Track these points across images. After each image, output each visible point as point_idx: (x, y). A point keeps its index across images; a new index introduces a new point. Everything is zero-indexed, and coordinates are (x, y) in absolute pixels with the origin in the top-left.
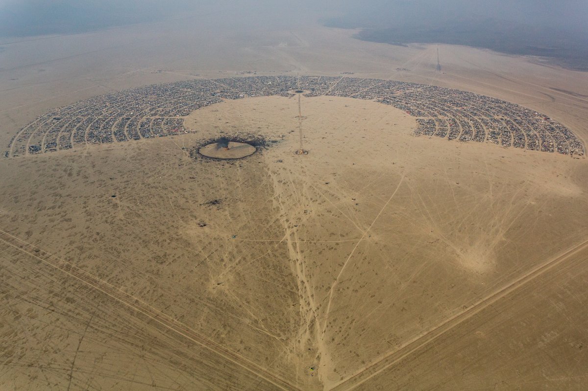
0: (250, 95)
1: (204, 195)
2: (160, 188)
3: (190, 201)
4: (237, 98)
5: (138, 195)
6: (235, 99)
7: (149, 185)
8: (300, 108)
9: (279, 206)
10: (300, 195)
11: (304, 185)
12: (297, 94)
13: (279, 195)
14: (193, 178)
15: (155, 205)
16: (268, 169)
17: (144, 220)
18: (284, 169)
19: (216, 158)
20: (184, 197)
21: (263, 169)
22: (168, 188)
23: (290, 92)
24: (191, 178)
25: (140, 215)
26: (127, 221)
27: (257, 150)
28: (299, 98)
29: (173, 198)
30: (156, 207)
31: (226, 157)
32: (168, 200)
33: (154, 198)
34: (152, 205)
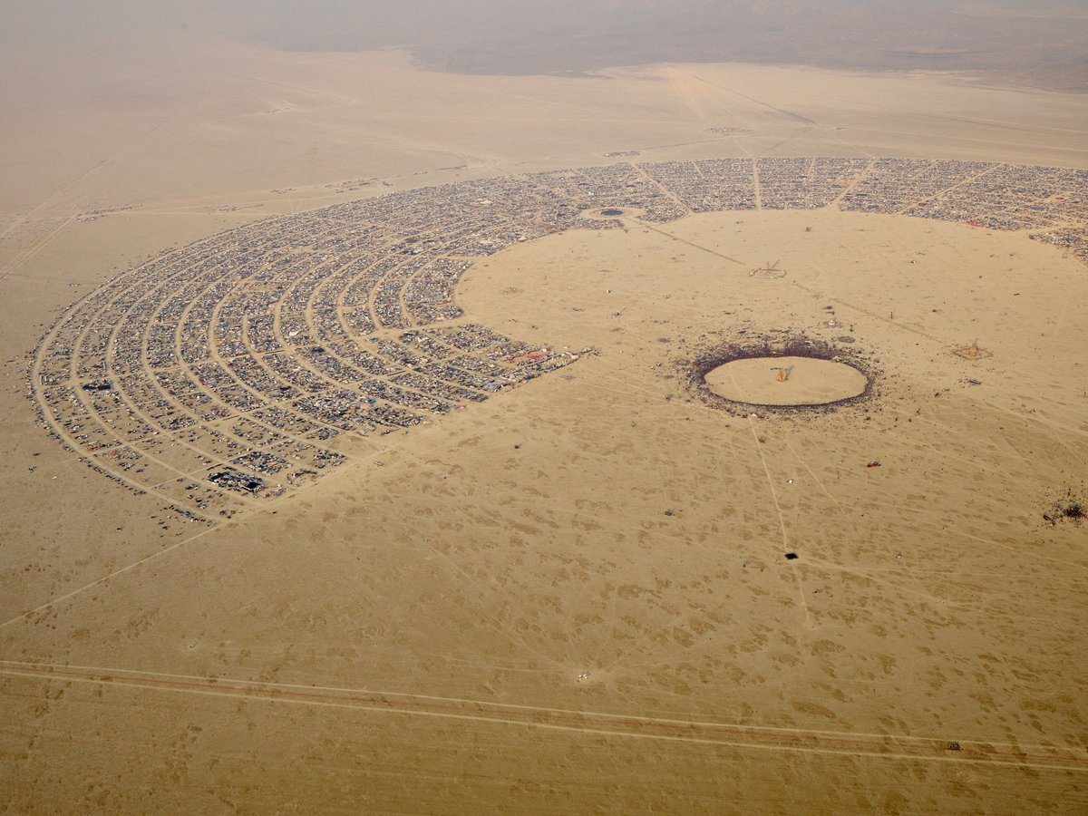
1: (1001, 500)
2: (858, 510)
3: (1008, 522)
4: (487, 250)
5: (846, 539)
7: (807, 506)
12: (623, 220)
14: (876, 464)
15: (945, 550)
16: (989, 405)
17: (1014, 594)
18: (1024, 398)
19: (812, 406)
20: (966, 516)
21: (981, 409)
22: (874, 502)
23: (586, 214)
24: (869, 466)
25: (976, 586)
26: (978, 608)
27: (854, 366)
28: (648, 227)
29: (947, 523)
30: (961, 555)
31: (821, 397)
32: (949, 532)
33: (901, 535)
34: (937, 553)
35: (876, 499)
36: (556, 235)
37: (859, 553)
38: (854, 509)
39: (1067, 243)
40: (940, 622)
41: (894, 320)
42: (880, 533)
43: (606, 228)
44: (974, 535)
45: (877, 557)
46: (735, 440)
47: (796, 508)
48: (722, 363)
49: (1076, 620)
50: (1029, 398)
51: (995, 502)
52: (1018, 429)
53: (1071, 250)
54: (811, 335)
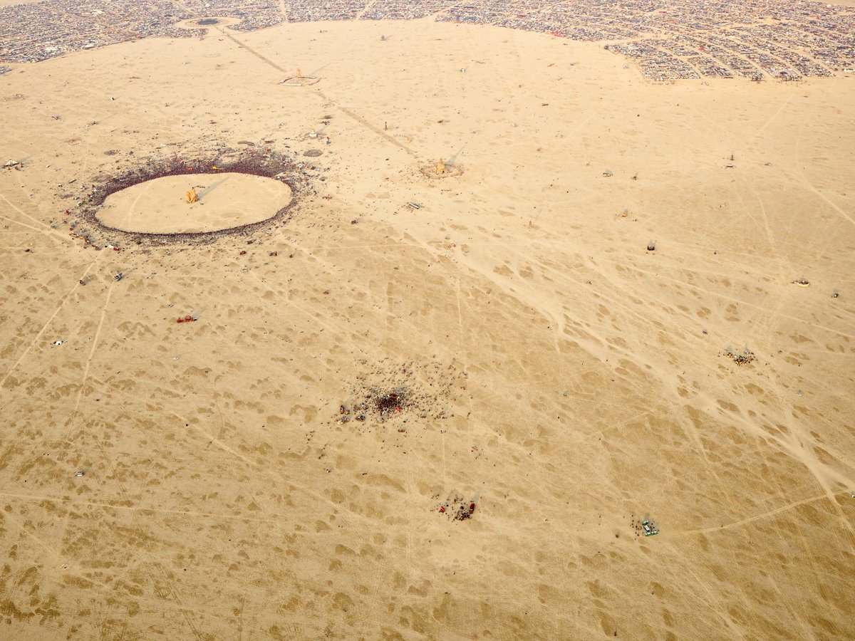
0: (76, 45)
1: (307, 378)
2: (102, 390)
3: (286, 416)
4: (43, 57)
5: (39, 439)
6: (40, 60)
7: (41, 383)
8: (263, 58)
9: (622, 357)
10: (629, 302)
11: (589, 265)
12: (211, 29)
13: (567, 317)
14: (189, 319)
15: (157, 465)
16: (407, 236)
17: (185, 553)
18: (455, 227)
19: (191, 235)
20: (238, 403)
21: (393, 241)
22: (134, 378)
23: (182, 25)
24: (180, 321)
25: (141, 535)
26: (109, 579)
27: (290, 185)
28: (229, 36)
29: (201, 417)
30: (172, 473)
31: (217, 223)
32: (191, 432)
33: (119, 435)
34: (141, 469)
35: (140, 373)
36: (129, 43)
37: (31, 466)
38: (98, 387)
39: (639, 53)
40: (24, 609)
41: (388, 133)
42: (94, 430)
43: (185, 37)
44: (221, 437)
45: (52, 474)
46: (56, 279)
47: (25, 385)
48: (146, 180)
49: (236, 611)
50: (463, 228)
51: (297, 381)
52: (417, 270)
53: (639, 60)
54: (278, 148)
